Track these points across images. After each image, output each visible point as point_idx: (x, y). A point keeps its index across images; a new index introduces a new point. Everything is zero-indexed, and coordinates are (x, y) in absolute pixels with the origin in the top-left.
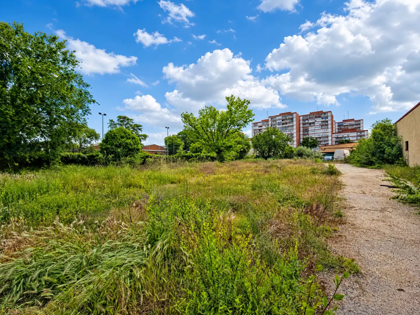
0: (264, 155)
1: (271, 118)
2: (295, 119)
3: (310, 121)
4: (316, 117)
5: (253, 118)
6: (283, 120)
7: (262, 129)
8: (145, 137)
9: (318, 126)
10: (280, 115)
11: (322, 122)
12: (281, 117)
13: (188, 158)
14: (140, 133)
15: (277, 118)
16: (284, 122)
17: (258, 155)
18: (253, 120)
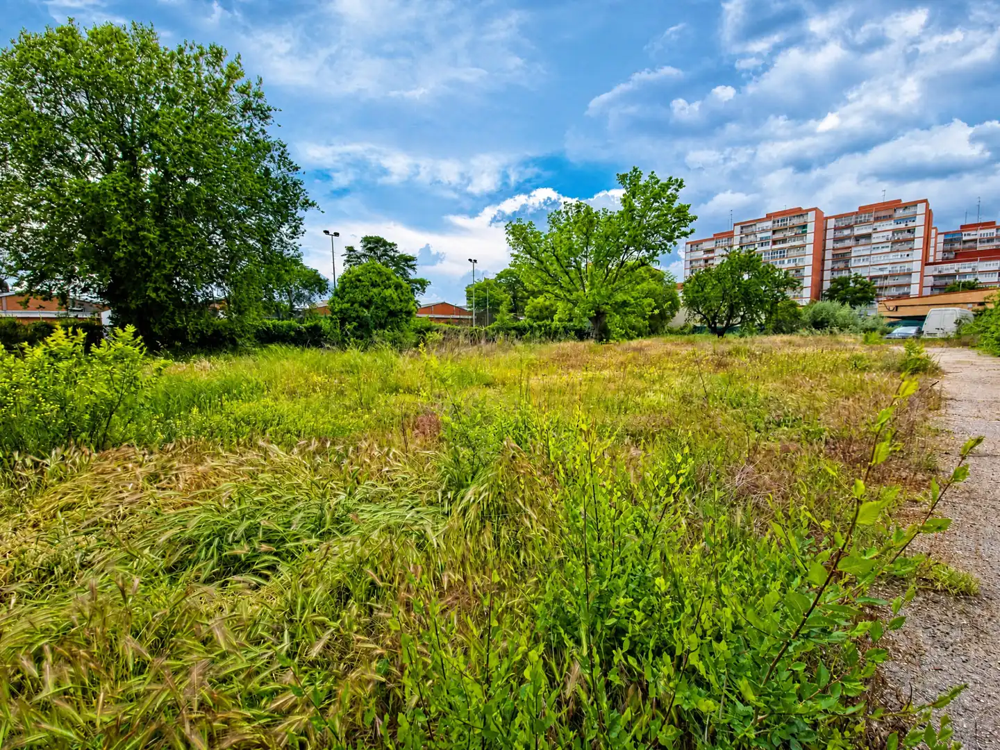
0: (715, 324)
1: (742, 228)
2: (811, 228)
3: (858, 231)
4: (877, 219)
5: (691, 226)
6: (774, 232)
7: (712, 258)
8: (423, 284)
9: (880, 246)
10: (769, 217)
11: (894, 231)
12: (769, 224)
13: (521, 332)
14: (413, 275)
15: (759, 226)
16: (779, 236)
17: (698, 325)
18: (692, 232)
